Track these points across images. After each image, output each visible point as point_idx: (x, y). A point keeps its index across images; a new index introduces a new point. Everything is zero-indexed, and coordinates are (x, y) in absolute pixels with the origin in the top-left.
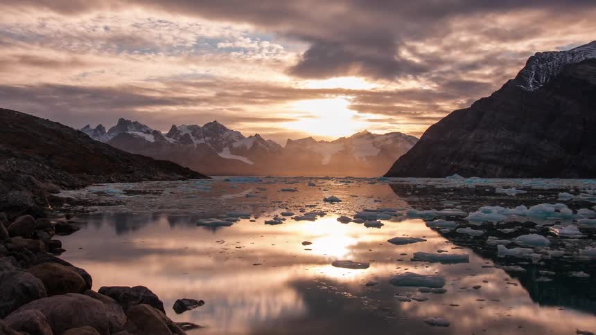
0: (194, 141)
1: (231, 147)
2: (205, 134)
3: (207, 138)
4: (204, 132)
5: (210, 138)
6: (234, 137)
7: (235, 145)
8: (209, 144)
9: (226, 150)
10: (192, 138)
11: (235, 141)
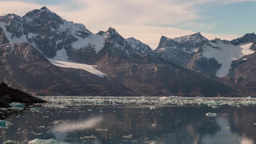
0: (9, 39)
1: (70, 48)
2: (28, 29)
3: (31, 35)
4: (25, 25)
5: (35, 35)
6: (73, 33)
7: (77, 46)
8: (34, 44)
9: (62, 52)
10: (8, 35)
11: (76, 40)
